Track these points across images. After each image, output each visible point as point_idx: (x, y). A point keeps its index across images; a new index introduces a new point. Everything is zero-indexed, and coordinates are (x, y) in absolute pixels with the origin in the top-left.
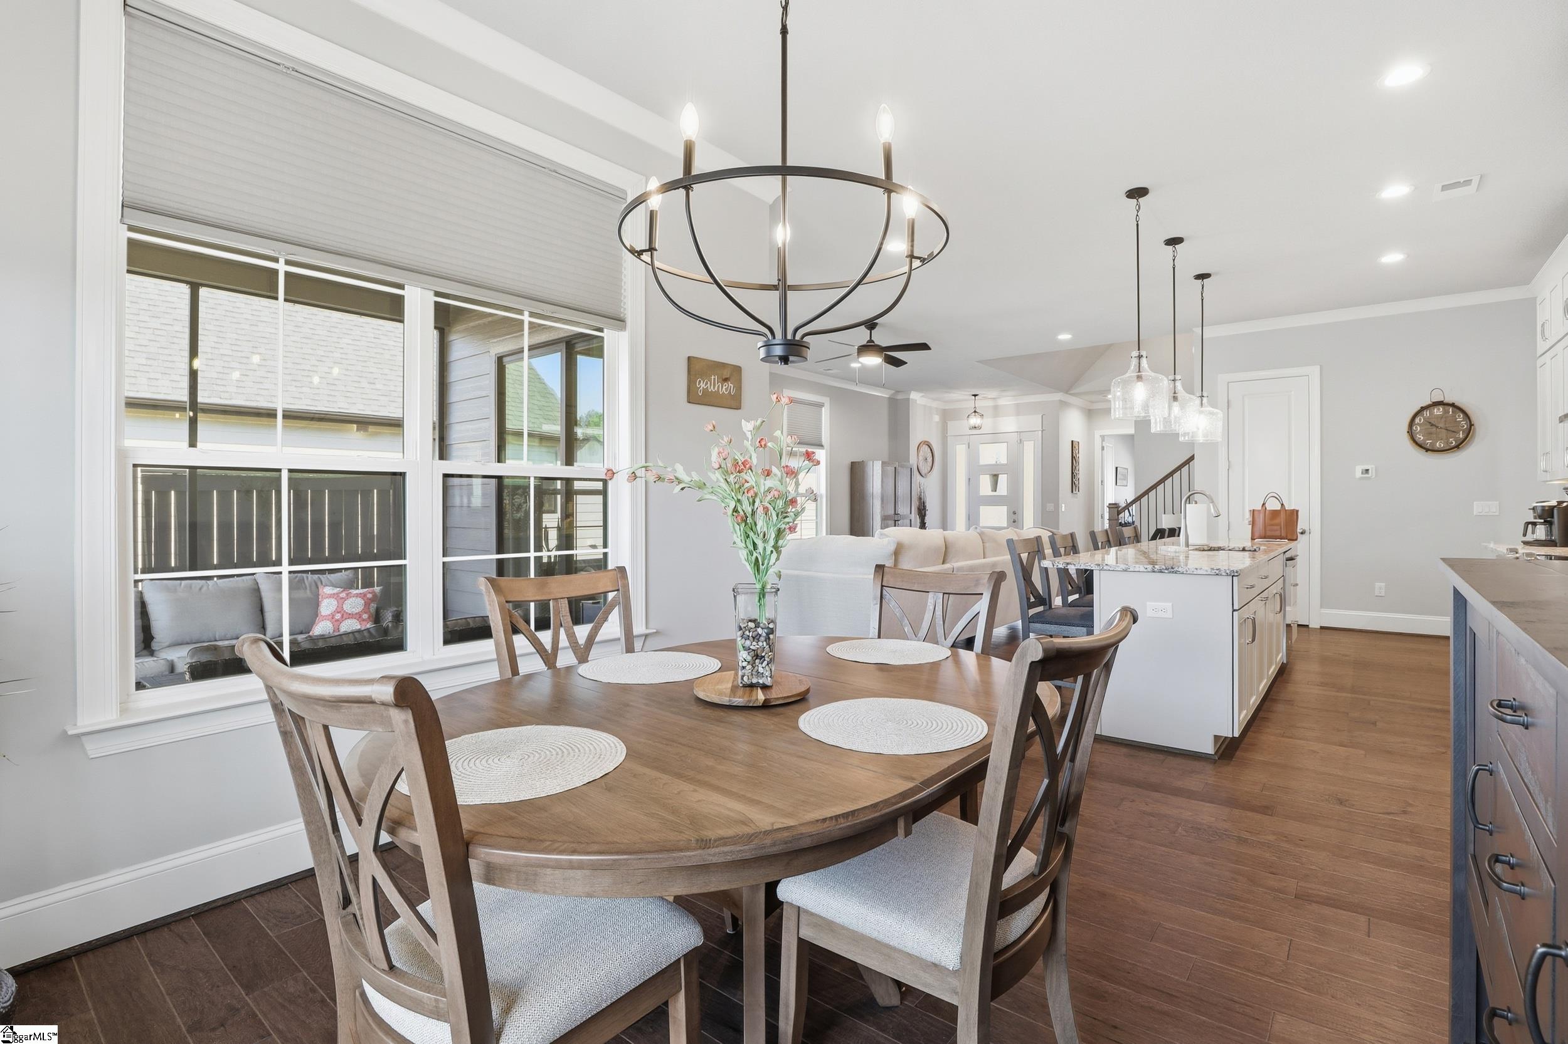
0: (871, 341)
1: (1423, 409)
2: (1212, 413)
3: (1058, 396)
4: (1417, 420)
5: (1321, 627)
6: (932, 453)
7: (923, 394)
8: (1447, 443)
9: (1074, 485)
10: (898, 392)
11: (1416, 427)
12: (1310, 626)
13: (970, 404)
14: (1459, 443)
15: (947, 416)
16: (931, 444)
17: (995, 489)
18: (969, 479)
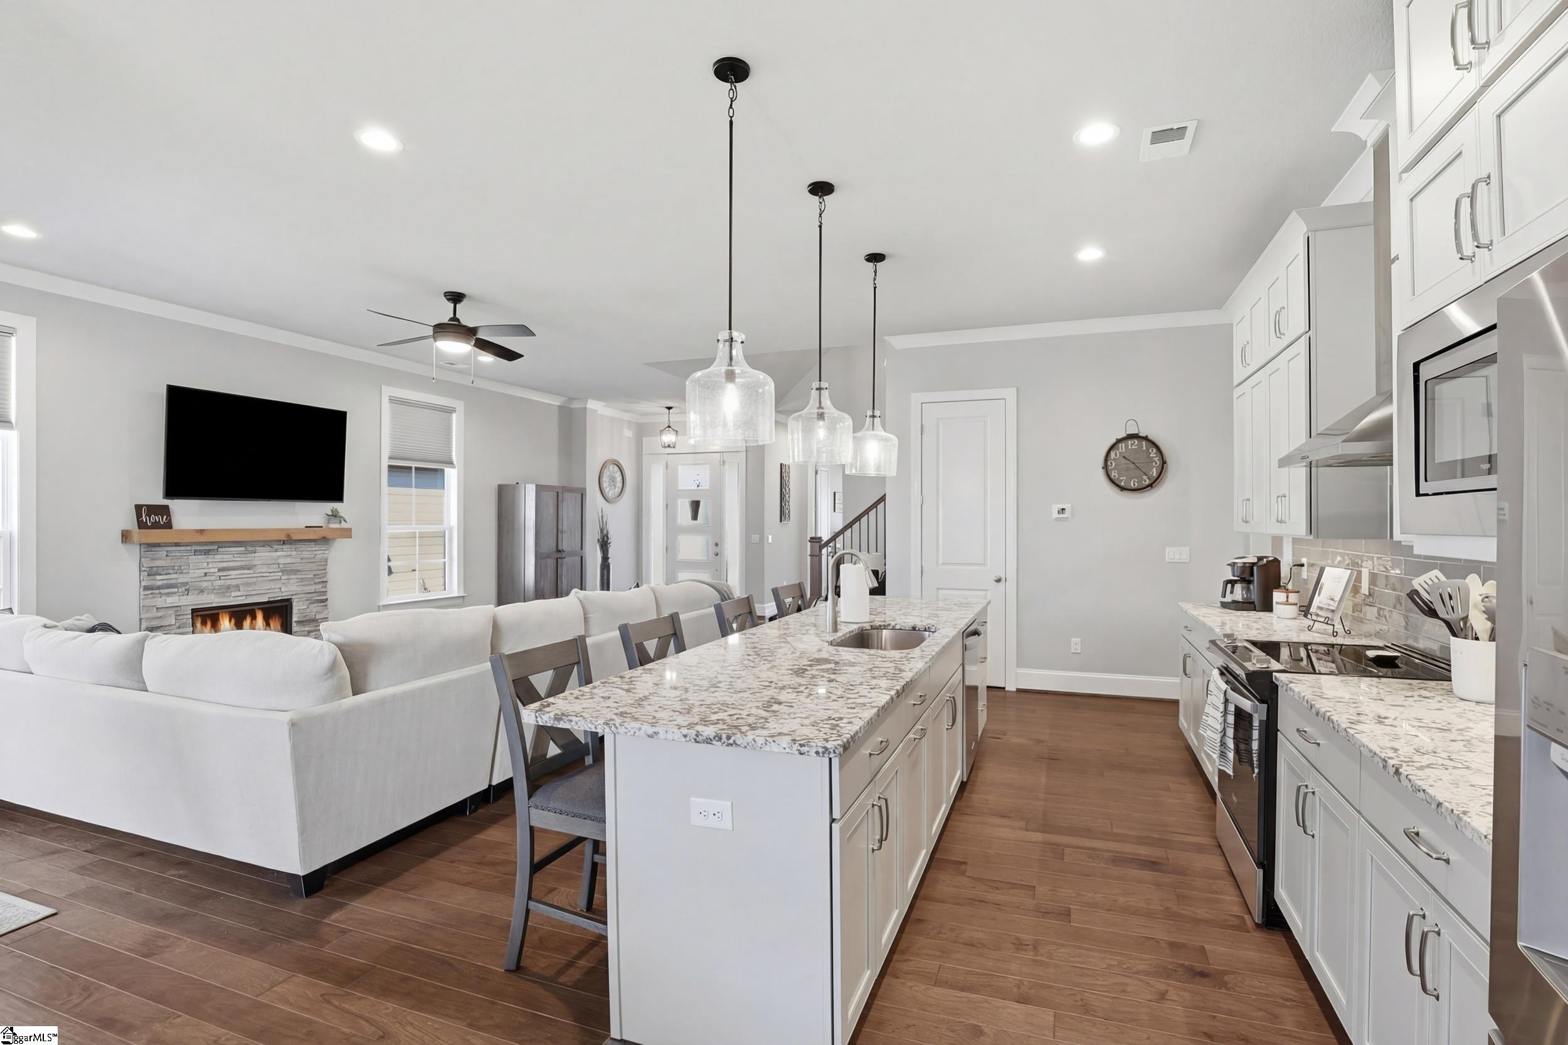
0: (455, 319)
1: (1119, 441)
2: (886, 440)
4: (1113, 454)
5: (1017, 689)
6: (621, 470)
7: (605, 404)
8: (1140, 481)
9: (783, 514)
10: (571, 399)
11: (1111, 463)
12: (1006, 689)
13: (663, 418)
14: (1153, 480)
15: (642, 431)
16: (619, 463)
17: (695, 517)
18: (667, 505)
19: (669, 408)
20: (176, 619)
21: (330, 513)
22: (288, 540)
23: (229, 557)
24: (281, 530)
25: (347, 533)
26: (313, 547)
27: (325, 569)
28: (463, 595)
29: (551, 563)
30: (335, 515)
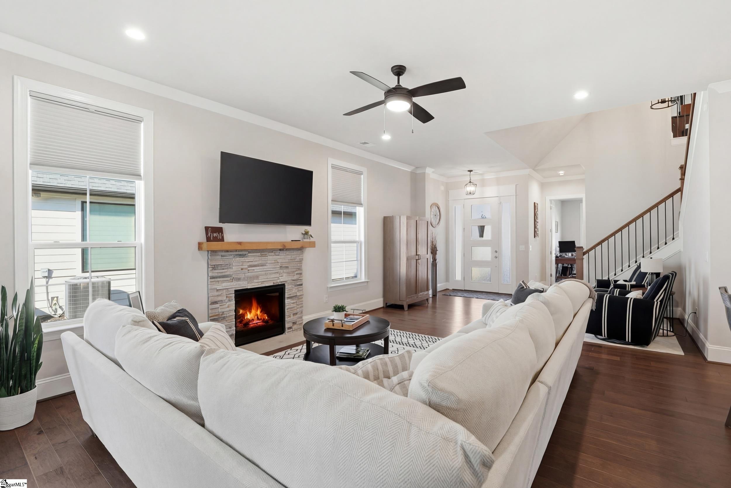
3: (527, 171)
6: (439, 210)
9: (535, 233)
10: (418, 168)
15: (449, 187)
16: (439, 206)
17: (481, 235)
18: (464, 229)
19: (470, 171)
20: (226, 297)
21: (304, 233)
22: (283, 248)
23: (252, 259)
24: (281, 243)
25: (313, 245)
26: (295, 253)
27: (301, 266)
28: (367, 280)
29: (414, 262)
30: (306, 233)
